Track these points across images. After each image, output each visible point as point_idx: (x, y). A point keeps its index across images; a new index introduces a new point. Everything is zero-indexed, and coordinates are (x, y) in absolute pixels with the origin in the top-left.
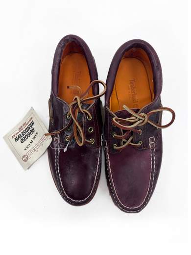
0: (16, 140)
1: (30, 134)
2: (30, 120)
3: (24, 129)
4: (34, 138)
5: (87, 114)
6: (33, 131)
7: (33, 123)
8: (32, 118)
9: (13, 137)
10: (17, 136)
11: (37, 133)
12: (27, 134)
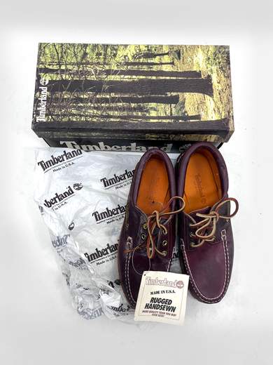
0: (174, 309)
1: (158, 300)
2: (147, 311)
3: (158, 310)
4: (158, 292)
5: (163, 229)
6: (153, 300)
7: (147, 306)
8: (144, 311)
9: (175, 315)
10: (170, 312)
11: (152, 293)
12: (160, 304)
